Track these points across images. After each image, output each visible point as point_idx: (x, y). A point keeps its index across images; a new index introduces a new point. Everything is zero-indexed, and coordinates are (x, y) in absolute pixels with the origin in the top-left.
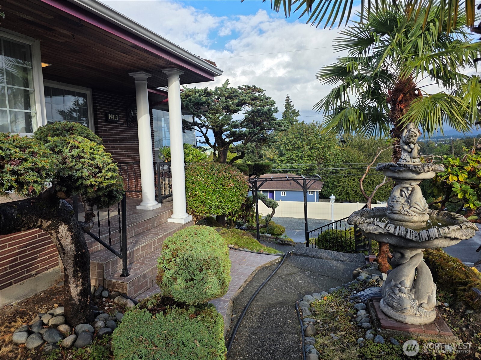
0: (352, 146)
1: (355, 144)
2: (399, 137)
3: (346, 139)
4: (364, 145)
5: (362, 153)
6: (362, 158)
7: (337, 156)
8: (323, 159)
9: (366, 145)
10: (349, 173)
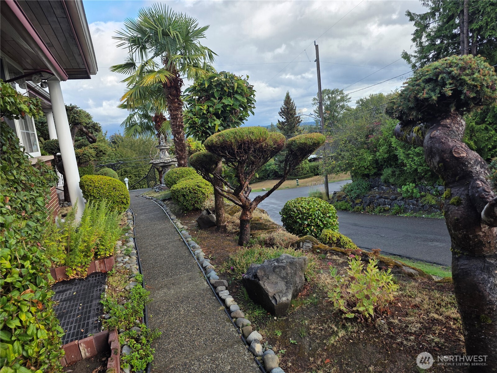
0: (124, 147)
1: (126, 144)
2: (159, 137)
3: (117, 140)
4: (134, 144)
5: (133, 152)
6: (134, 156)
7: (111, 157)
8: (97, 161)
9: (136, 145)
10: (126, 172)
